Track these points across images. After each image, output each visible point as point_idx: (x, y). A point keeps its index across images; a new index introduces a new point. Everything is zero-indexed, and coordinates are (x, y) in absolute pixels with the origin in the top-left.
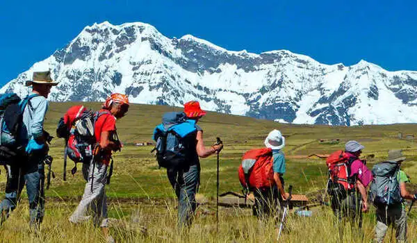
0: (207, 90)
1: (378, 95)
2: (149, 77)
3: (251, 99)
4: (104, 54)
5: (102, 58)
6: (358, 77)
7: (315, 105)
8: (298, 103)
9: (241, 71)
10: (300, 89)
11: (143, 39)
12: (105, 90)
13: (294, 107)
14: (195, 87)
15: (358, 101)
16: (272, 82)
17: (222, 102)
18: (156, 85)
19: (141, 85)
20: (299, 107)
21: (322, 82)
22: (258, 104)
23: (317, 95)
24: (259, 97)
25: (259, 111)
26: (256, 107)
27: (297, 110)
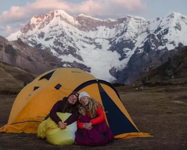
0: (90, 39)
1: (181, 28)
2: (56, 32)
3: (112, 40)
4: (41, 26)
5: (39, 28)
6: (169, 20)
7: (145, 40)
8: (136, 39)
9: (108, 29)
10: (137, 33)
11: (57, 16)
12: (32, 39)
13: (134, 42)
14: (84, 38)
15: (169, 31)
16: (122, 31)
17: (98, 43)
18: (59, 35)
19: (52, 36)
20: (136, 41)
21: (149, 28)
22: (115, 42)
23: (146, 35)
24: (116, 39)
25: (115, 46)
26: (114, 43)
27: (135, 43)
